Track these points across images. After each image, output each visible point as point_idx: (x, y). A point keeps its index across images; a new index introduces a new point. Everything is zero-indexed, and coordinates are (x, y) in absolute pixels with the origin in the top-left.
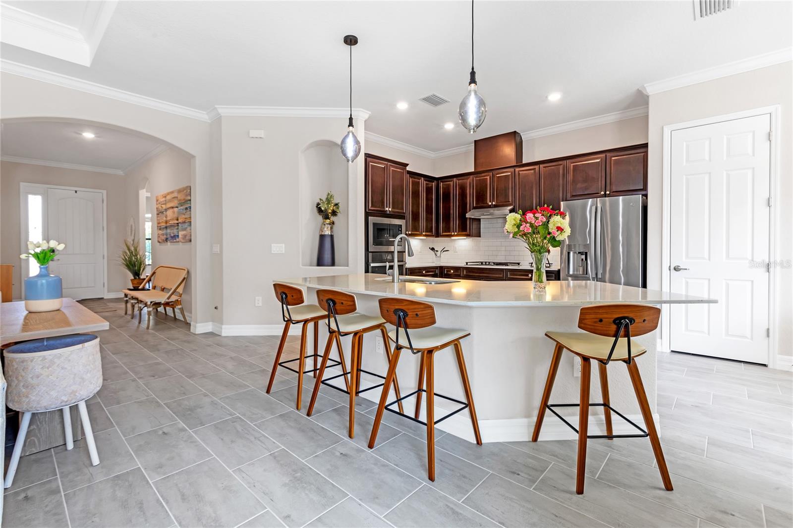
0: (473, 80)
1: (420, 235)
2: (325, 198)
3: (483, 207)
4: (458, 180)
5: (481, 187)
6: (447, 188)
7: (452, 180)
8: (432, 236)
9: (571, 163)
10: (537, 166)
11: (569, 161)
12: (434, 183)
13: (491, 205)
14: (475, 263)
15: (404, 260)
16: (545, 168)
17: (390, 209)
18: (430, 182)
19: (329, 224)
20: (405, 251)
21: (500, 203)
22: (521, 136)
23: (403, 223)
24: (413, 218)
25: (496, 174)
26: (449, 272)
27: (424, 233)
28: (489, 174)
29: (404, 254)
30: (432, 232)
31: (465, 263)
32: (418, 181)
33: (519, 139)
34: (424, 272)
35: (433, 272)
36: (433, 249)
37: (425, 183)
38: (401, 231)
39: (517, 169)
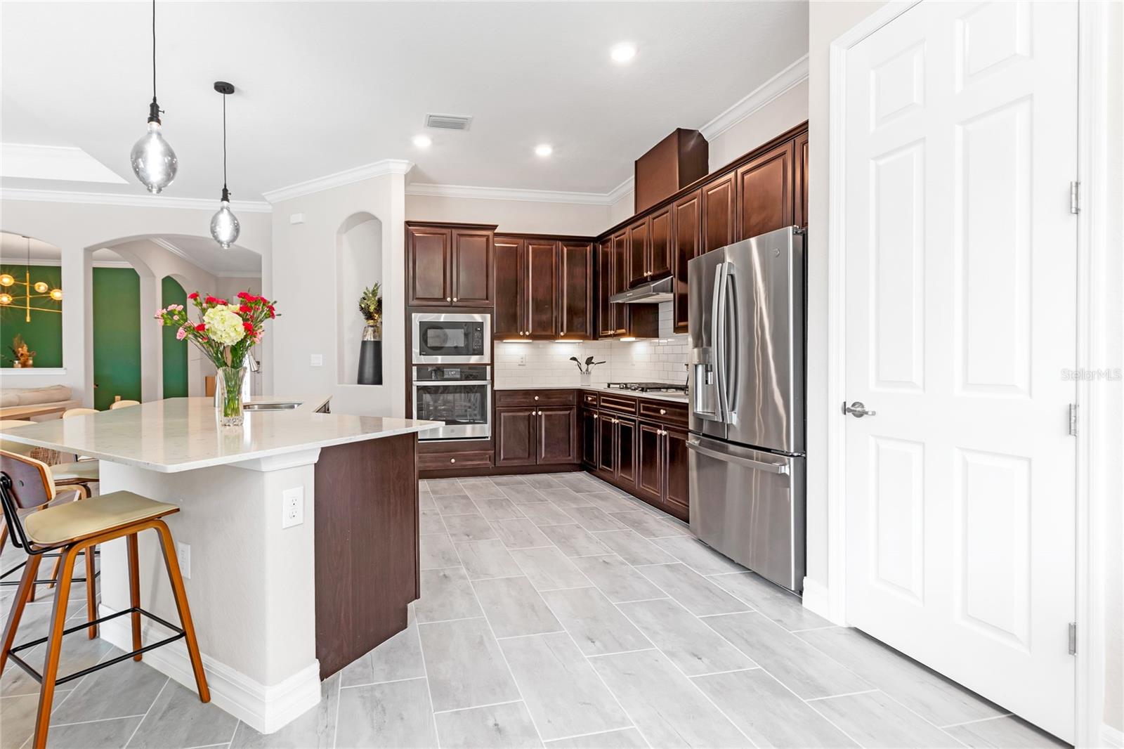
0: (154, 115)
1: (553, 337)
2: (371, 290)
3: (639, 282)
4: (616, 237)
5: (638, 246)
6: (605, 255)
7: (611, 239)
8: (585, 337)
9: (743, 174)
10: (699, 191)
11: (740, 171)
12: (588, 248)
13: (647, 277)
14: (618, 386)
15: (489, 377)
16: (709, 193)
17: (455, 299)
18: (579, 246)
19: (372, 326)
20: (492, 364)
21: (657, 272)
22: (700, 135)
23: (485, 319)
24: (537, 308)
25: (654, 219)
26: (587, 399)
27: (562, 334)
28: (647, 219)
29: (489, 368)
30: (586, 332)
31: (607, 385)
32: (549, 249)
33: (692, 143)
34: (536, 398)
35: (560, 398)
36: (574, 359)
37: (565, 249)
38: (482, 331)
39: (675, 204)
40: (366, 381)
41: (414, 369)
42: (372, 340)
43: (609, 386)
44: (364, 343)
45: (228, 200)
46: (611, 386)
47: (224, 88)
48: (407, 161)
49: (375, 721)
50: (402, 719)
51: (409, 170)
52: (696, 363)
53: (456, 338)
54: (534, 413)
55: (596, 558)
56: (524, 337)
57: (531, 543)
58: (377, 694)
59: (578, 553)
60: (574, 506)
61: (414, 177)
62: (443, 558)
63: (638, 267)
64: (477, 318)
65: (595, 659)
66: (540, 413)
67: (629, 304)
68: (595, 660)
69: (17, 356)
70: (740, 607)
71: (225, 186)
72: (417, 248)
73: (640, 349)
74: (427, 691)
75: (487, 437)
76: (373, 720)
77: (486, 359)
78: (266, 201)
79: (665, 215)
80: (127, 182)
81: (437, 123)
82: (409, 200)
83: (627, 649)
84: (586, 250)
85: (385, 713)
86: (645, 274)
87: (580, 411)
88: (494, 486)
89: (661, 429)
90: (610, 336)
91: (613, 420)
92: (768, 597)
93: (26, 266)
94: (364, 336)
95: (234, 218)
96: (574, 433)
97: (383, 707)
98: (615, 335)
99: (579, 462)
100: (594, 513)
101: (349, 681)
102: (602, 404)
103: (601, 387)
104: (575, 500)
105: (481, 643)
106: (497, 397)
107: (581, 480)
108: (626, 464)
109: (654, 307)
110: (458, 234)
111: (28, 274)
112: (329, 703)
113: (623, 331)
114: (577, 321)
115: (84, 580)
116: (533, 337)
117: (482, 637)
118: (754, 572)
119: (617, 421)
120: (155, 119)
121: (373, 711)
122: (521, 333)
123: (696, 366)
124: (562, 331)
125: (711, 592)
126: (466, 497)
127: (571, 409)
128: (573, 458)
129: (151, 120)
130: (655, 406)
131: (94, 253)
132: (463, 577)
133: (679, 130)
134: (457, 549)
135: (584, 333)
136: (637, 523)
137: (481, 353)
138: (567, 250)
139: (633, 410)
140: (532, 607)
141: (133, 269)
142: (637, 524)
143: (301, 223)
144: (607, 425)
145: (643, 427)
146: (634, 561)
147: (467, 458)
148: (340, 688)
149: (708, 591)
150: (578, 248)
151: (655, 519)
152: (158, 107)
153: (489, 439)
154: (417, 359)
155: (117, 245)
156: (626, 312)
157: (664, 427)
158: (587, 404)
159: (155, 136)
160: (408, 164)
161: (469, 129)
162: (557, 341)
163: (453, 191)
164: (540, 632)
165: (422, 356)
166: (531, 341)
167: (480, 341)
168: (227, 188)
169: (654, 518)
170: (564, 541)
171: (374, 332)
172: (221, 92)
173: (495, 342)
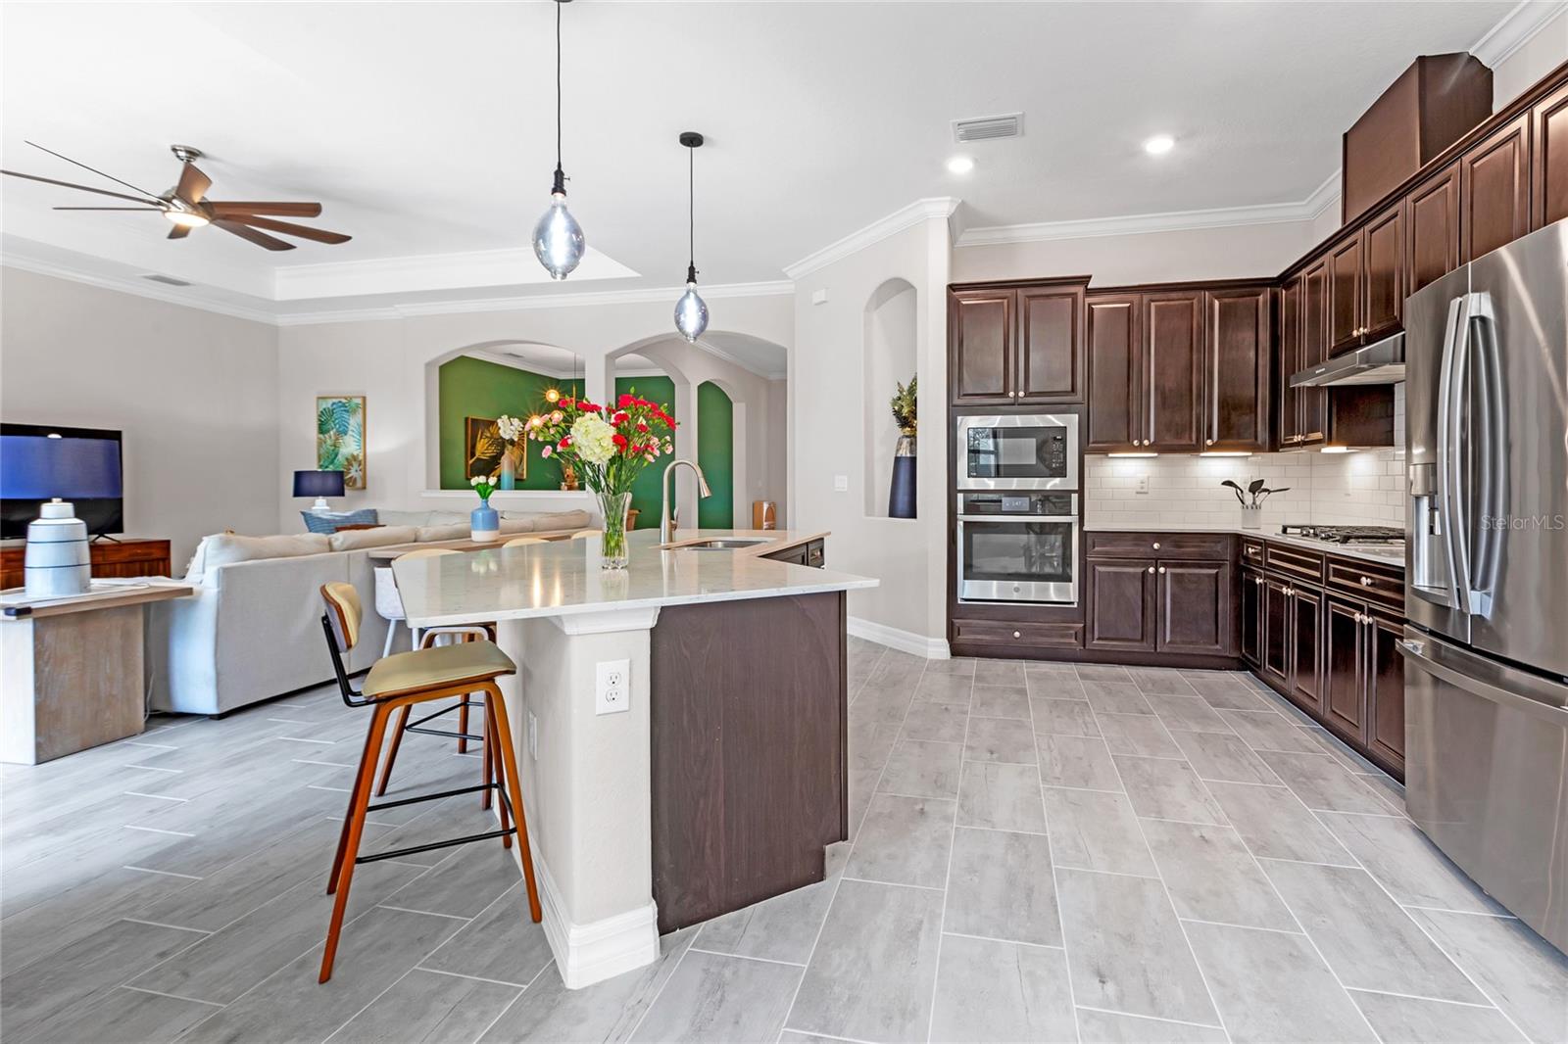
0: (559, 184)
1: (1196, 448)
2: (906, 388)
3: (1347, 346)
4: (1309, 274)
5: (1344, 282)
6: (1292, 305)
7: (1300, 278)
8: (1255, 448)
9: (1546, 116)
10: (1457, 165)
11: (1539, 110)
12: (1261, 298)
13: (1359, 337)
14: (1299, 531)
15: (1075, 510)
16: (1475, 165)
17: (1021, 394)
18: (1243, 296)
19: (907, 437)
20: (1081, 491)
21: (1378, 327)
22: (1473, 59)
23: (1071, 422)
24: (1164, 404)
25: (1372, 232)
26: (1247, 551)
27: (1209, 442)
28: (1358, 235)
29: (1075, 497)
30: (1256, 438)
31: (1281, 528)
32: (1187, 305)
33: (1453, 77)
34: (1156, 546)
35: (1199, 546)
36: (1229, 483)
37: (1217, 303)
38: (1064, 441)
39: (1410, 197)
40: (899, 513)
41: (960, 496)
42: (909, 455)
43: (1285, 530)
44: (897, 460)
45: (695, 281)
46: (1289, 530)
47: (692, 140)
48: (949, 198)
49: (701, 1014)
50: (737, 1023)
51: (953, 210)
52: (1420, 493)
53: (1027, 451)
54: (1151, 570)
55: (1188, 828)
56: (1141, 448)
57: (1086, 782)
58: (728, 973)
59: (1160, 813)
60: (1197, 729)
61: (962, 221)
62: (936, 782)
63: (1344, 321)
64: (1054, 420)
65: (1091, 1015)
66: (1162, 570)
67: (1329, 387)
68: (1088, 1017)
69: (564, 478)
70: (1460, 990)
71: (692, 263)
72: (965, 322)
73: (1362, 467)
74: (794, 990)
75: (1072, 603)
76: (699, 1011)
77: (1070, 482)
78: (789, 279)
79: (1392, 222)
80: (639, 275)
81: (973, 133)
82: (956, 254)
83: (1160, 1014)
84: (1257, 301)
85: (720, 1006)
86: (1355, 333)
87: (1238, 569)
88: (1075, 679)
89: (1362, 613)
90: (1298, 444)
91: (1284, 590)
92: (1546, 984)
93: (571, 380)
94: (898, 450)
95: (700, 302)
96: (1226, 606)
97: (723, 996)
98: (1304, 443)
99: (1235, 655)
100: (1226, 745)
101: (705, 942)
102: (1270, 560)
103: (1270, 531)
104: (1204, 718)
105: (914, 934)
106: (1089, 542)
107: (1232, 686)
108: (1306, 665)
109: (1386, 391)
110: (1028, 297)
111: (574, 389)
112: (663, 968)
113: (1318, 435)
114: (1240, 420)
115: (482, 739)
116: (1160, 448)
117: (921, 922)
118: (1520, 921)
119: (1290, 592)
120: (558, 189)
121: (707, 998)
122: (1136, 443)
123: (1418, 498)
124: (1210, 437)
125: (1403, 941)
126: (1022, 692)
127: (1219, 566)
128: (1224, 646)
129: (554, 191)
130: (1352, 570)
131: (618, 360)
132: (948, 819)
133: (1422, 60)
134: (965, 770)
135: (1253, 440)
136: (1305, 776)
137: (1061, 472)
138: (1220, 304)
139: (1318, 574)
140: (1029, 893)
141: (667, 377)
142: (1305, 782)
143: (825, 302)
144: (1277, 596)
145: (1333, 607)
146: (1262, 848)
147: (1038, 632)
148: (689, 949)
149: (1396, 938)
150: (1241, 300)
151: (1347, 777)
152: (562, 174)
153: (1076, 606)
154: (966, 482)
155: (639, 348)
156: (1324, 400)
157: (1369, 609)
158: (1247, 559)
159: (559, 210)
160: (952, 201)
161: (1023, 134)
162: (1202, 454)
163: (1029, 232)
164: (1019, 940)
165: (971, 479)
166: (1156, 455)
167: (1062, 455)
168: (694, 265)
169: (1345, 772)
170: (1147, 791)
171: (911, 444)
172: (688, 145)
173: (1086, 456)
